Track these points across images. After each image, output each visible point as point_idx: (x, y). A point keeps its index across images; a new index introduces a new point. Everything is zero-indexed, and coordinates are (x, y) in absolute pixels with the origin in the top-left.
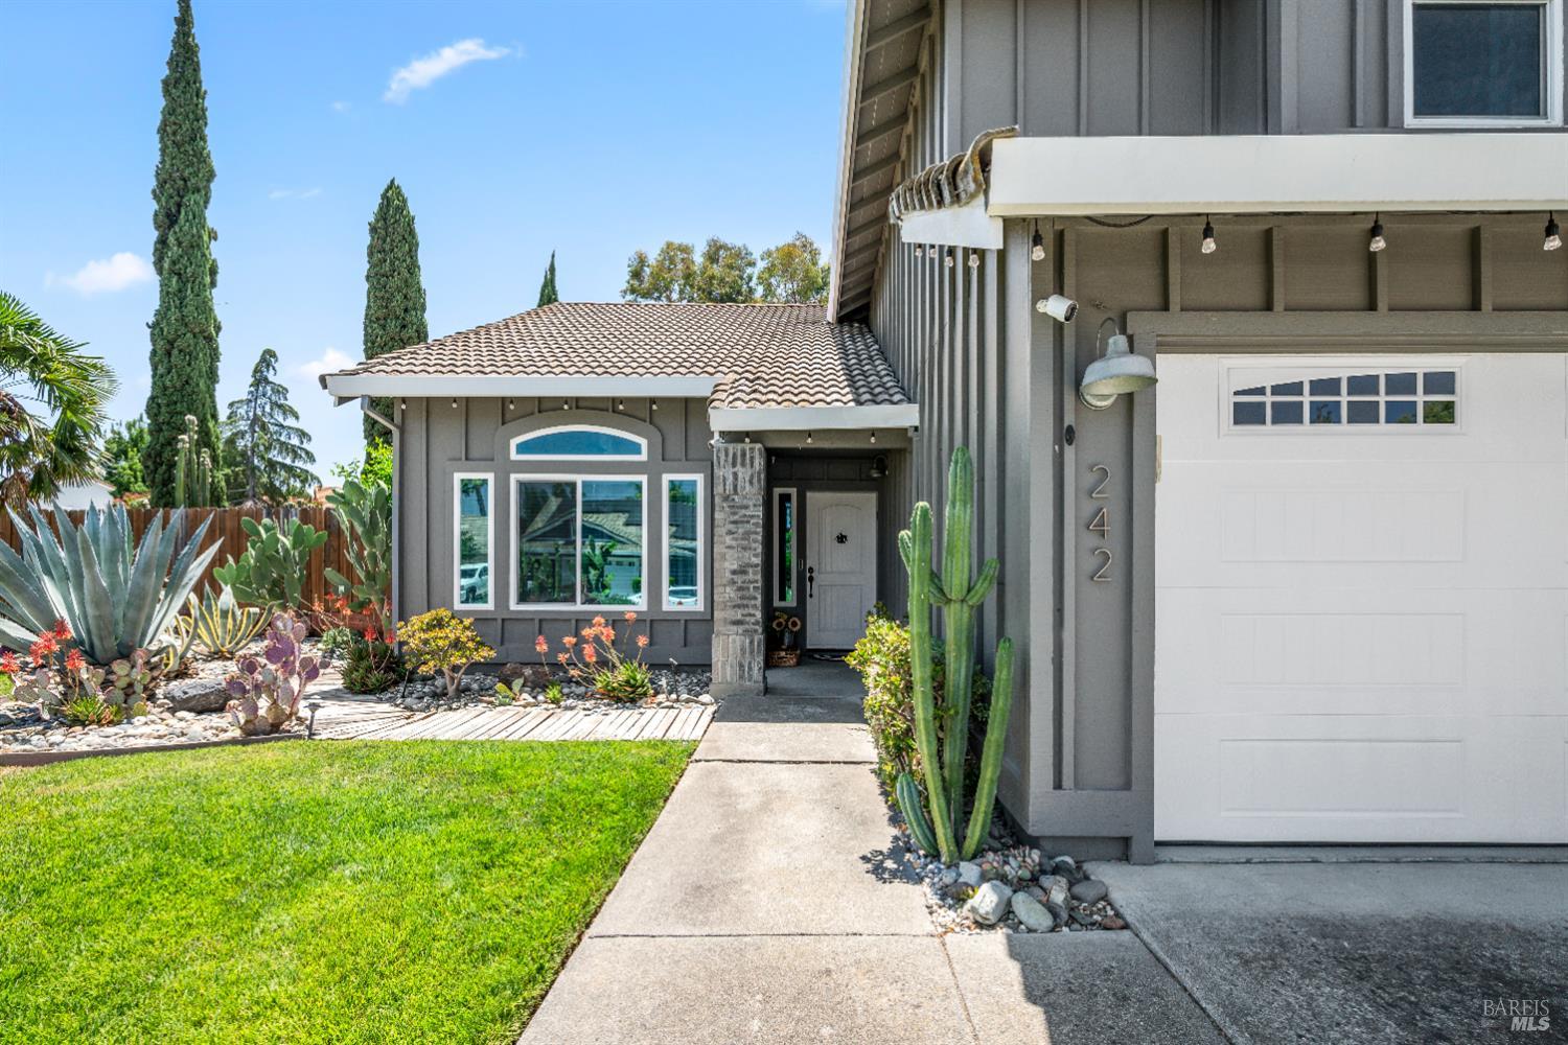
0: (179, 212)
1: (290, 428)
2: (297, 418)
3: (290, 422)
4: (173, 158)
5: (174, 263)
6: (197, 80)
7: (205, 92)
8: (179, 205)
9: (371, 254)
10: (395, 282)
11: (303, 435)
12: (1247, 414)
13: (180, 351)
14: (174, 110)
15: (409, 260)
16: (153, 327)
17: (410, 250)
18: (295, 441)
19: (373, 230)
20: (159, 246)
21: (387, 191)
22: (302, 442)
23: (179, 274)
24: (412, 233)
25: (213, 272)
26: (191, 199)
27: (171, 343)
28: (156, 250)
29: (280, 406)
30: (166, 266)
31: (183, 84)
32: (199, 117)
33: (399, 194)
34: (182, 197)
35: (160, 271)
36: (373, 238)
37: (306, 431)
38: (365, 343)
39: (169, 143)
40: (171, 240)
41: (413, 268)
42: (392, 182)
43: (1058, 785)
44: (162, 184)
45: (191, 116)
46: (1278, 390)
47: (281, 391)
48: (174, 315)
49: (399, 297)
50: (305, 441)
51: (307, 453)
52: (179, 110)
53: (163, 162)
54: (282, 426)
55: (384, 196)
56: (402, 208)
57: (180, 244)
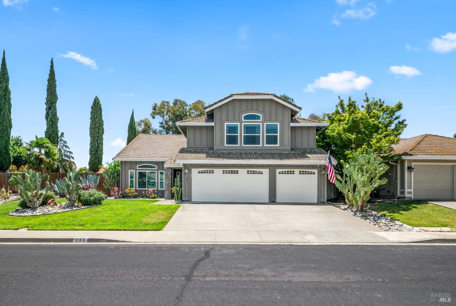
0: (51, 107)
1: (68, 151)
2: (69, 149)
3: (67, 149)
4: (50, 96)
5: (51, 119)
6: (55, 79)
7: (56, 81)
8: (51, 106)
9: (91, 114)
10: (97, 120)
11: (71, 152)
12: (199, 173)
13: (52, 137)
14: (50, 86)
15: (100, 114)
16: (46, 132)
17: (100, 112)
18: (68, 154)
19: (92, 108)
20: (47, 115)
21: (95, 99)
22: (70, 154)
23: (52, 121)
24: (101, 108)
25: (58, 120)
26: (54, 105)
27: (50, 136)
28: (46, 115)
29: (65, 146)
30: (49, 119)
31: (52, 80)
32: (55, 87)
33: (98, 99)
34: (52, 104)
35: (47, 120)
36: (92, 110)
37: (72, 151)
38: (90, 133)
39: (49, 93)
40: (50, 113)
41: (101, 116)
42: (96, 97)
43: (184, 197)
44: (47, 102)
45: (54, 87)
46: (201, 171)
47: (65, 142)
48: (51, 130)
49: (98, 123)
50: (71, 154)
51: (72, 157)
52: (52, 86)
53: (48, 96)
54: (66, 151)
55: (95, 100)
56: (99, 103)
57: (52, 114)
